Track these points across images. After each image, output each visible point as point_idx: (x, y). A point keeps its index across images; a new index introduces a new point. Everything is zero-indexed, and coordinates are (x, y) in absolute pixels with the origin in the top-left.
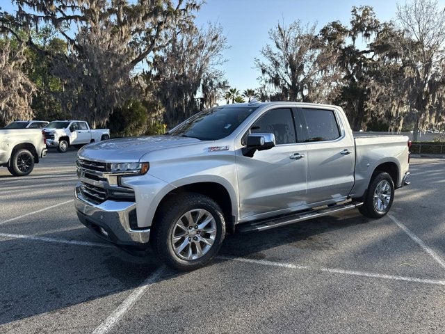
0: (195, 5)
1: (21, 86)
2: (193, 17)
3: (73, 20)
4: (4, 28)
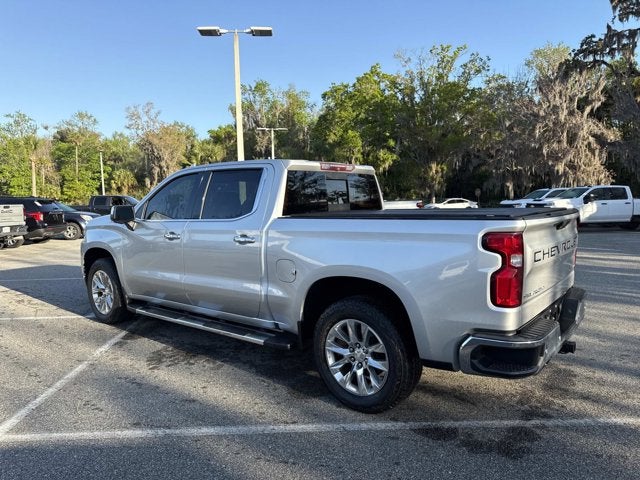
1: (591, 139)
4: (595, 61)
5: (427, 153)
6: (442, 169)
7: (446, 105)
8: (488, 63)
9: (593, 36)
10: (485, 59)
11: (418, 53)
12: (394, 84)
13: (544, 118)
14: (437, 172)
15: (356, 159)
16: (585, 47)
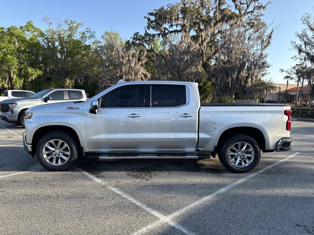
0: (261, 6)
1: (143, 76)
2: (262, 15)
3: (173, 33)
4: (139, 43)
5: (64, 74)
6: (72, 82)
7: (76, 51)
8: (95, 34)
9: (138, 33)
10: (93, 32)
11: (58, 21)
12: (42, 35)
13: (125, 64)
14: (69, 83)
15: (14, 72)
16: (135, 37)
